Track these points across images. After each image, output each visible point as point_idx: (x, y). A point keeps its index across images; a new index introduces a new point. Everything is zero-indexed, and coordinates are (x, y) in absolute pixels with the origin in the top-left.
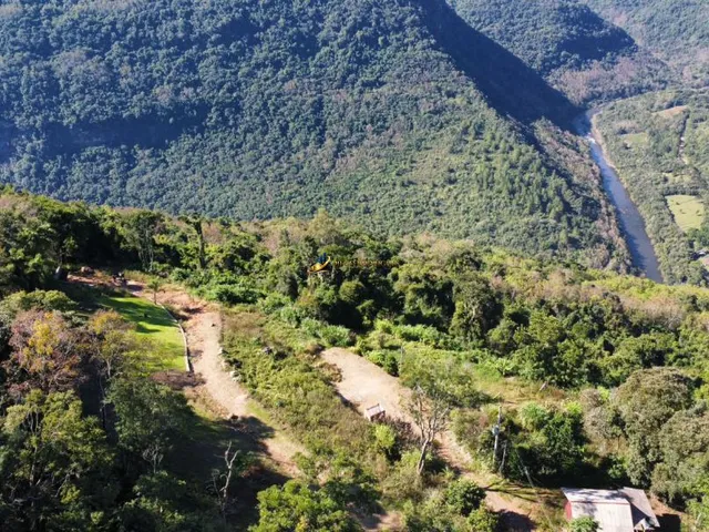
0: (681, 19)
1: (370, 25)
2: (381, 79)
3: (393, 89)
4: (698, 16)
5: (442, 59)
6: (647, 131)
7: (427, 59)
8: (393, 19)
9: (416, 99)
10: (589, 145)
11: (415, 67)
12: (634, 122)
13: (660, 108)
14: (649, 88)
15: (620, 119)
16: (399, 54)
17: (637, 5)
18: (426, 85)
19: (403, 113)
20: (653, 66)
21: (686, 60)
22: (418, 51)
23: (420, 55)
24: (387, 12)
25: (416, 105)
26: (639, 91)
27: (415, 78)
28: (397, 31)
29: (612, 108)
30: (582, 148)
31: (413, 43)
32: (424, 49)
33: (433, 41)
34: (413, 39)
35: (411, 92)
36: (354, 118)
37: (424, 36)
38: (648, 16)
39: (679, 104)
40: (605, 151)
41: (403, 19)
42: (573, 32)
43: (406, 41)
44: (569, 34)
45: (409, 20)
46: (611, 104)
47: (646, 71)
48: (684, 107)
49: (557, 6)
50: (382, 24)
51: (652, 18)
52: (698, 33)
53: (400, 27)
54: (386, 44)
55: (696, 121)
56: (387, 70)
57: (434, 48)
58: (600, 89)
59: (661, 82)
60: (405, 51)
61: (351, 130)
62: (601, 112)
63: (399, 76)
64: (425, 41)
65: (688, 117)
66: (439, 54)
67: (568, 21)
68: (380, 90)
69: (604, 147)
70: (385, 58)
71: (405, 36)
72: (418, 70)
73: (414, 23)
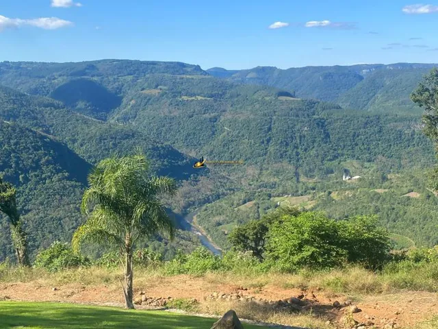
0: (231, 150)
1: (11, 167)
2: (26, 208)
3: (38, 214)
4: (241, 147)
5: (76, 186)
6: (236, 221)
7: (64, 188)
8: (30, 161)
9: (60, 219)
10: (198, 237)
11: (54, 195)
12: (224, 216)
13: (238, 205)
14: (224, 194)
15: (214, 216)
16: (39, 187)
17: (200, 145)
18: (66, 207)
19: (50, 232)
20: (222, 180)
21: (241, 175)
22: (55, 182)
23: (57, 185)
24: (24, 155)
25: (60, 224)
26: (218, 197)
27: (55, 203)
28: (34, 169)
29: (206, 210)
30: (195, 240)
31: (49, 177)
32: (59, 180)
33: (66, 174)
34: (49, 174)
35: (54, 215)
36: (6, 242)
37: (58, 171)
38: (209, 150)
39: (249, 200)
40: (210, 239)
41: (39, 160)
42: (166, 163)
43: (43, 176)
44: (162, 165)
45: (43, 160)
46: (204, 208)
47: (219, 184)
48: (254, 202)
49: (150, 146)
50: (21, 166)
51: (212, 152)
52: (243, 158)
53: (37, 166)
54: (27, 180)
55: (265, 209)
56: (31, 200)
57: (68, 179)
58: (193, 199)
59: (230, 190)
60: (44, 183)
61: (5, 253)
62: (199, 214)
63: (42, 204)
64: (60, 174)
65: (258, 207)
66: (73, 183)
67: (160, 156)
68: (26, 216)
69: (208, 237)
70: (27, 191)
71: (43, 173)
72: (57, 196)
73: (48, 162)
